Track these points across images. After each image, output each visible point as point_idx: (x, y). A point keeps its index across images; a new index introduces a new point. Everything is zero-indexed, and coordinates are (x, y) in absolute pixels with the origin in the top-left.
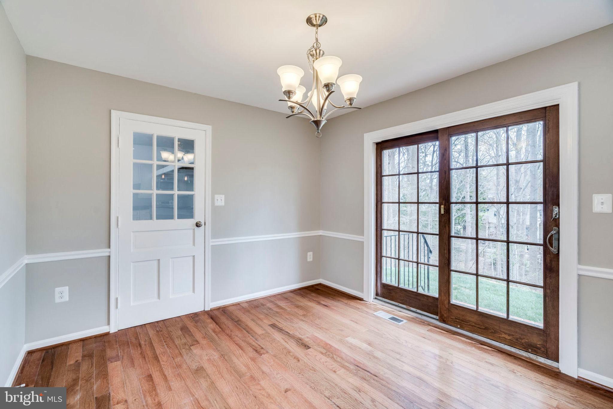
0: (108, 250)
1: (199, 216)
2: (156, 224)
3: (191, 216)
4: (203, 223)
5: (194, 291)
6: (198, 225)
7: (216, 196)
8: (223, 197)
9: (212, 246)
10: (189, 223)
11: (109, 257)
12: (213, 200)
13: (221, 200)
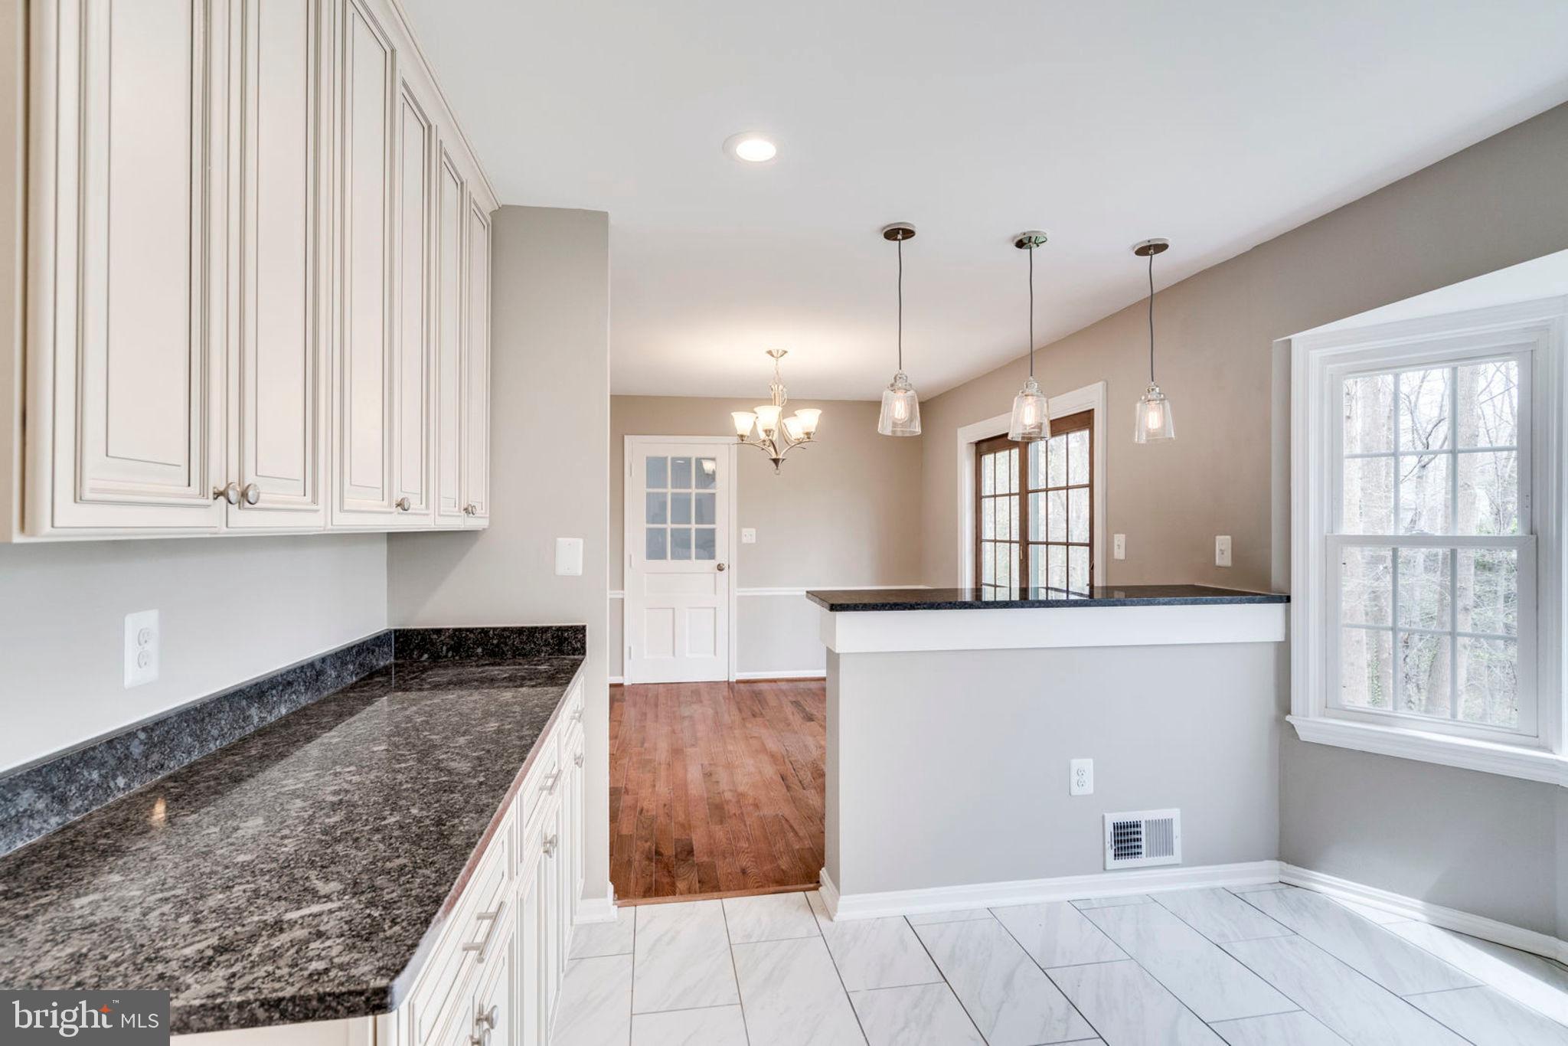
0: (621, 592)
1: (721, 556)
2: (669, 564)
3: (712, 557)
4: (726, 566)
5: (715, 654)
6: (720, 568)
7: (745, 531)
8: (753, 531)
9: (739, 597)
10: (712, 564)
11: (623, 600)
12: (739, 535)
13: (750, 535)
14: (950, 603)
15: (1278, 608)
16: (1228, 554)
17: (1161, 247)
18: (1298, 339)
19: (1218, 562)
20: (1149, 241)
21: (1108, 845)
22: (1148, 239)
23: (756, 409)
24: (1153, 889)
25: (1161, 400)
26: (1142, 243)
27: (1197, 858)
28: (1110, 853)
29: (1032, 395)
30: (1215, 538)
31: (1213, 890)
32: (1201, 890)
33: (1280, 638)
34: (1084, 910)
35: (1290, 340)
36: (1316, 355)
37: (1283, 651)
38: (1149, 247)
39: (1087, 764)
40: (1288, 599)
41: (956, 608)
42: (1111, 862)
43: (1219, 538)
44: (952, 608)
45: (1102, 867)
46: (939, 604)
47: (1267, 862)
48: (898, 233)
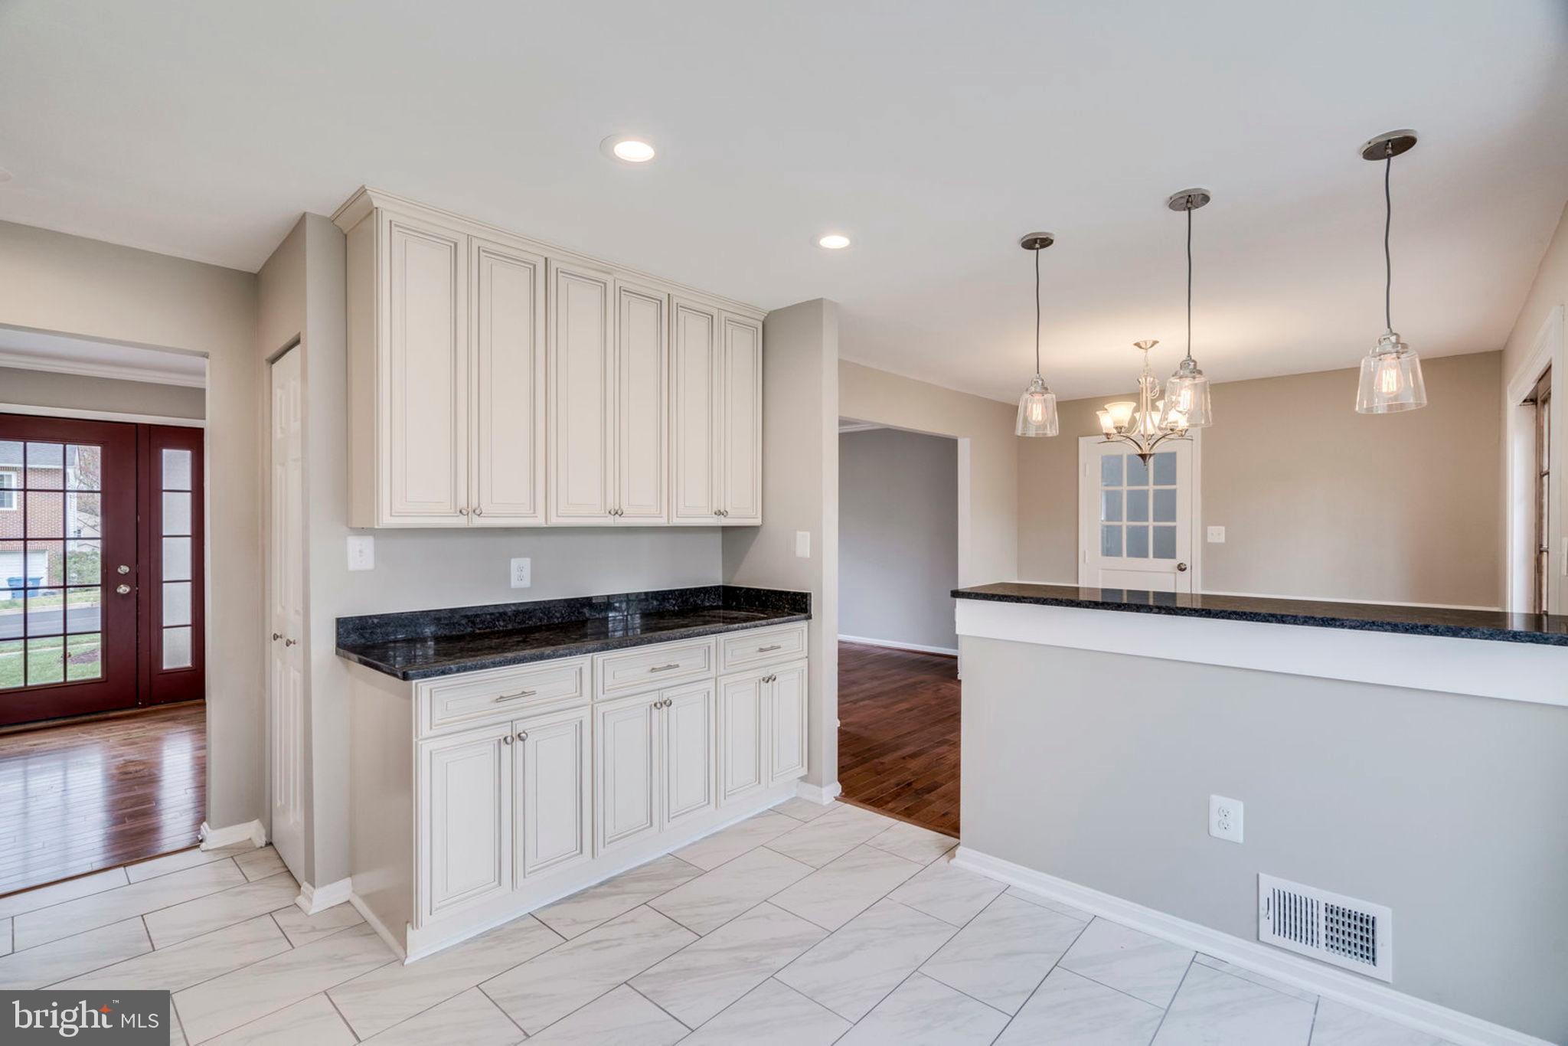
1: (1182, 556)
2: (1127, 560)
3: (1171, 554)
4: (1187, 566)
6: (1181, 568)
7: (1211, 529)
8: (1222, 530)
10: (1172, 564)
12: (1204, 535)
13: (1217, 534)
14: (1057, 600)
17: (1404, 144)
21: (1263, 912)
23: (1106, 407)
28: (1266, 923)
41: (1062, 605)
42: (1267, 934)
44: (1058, 605)
46: (1045, 600)
48: (1037, 243)
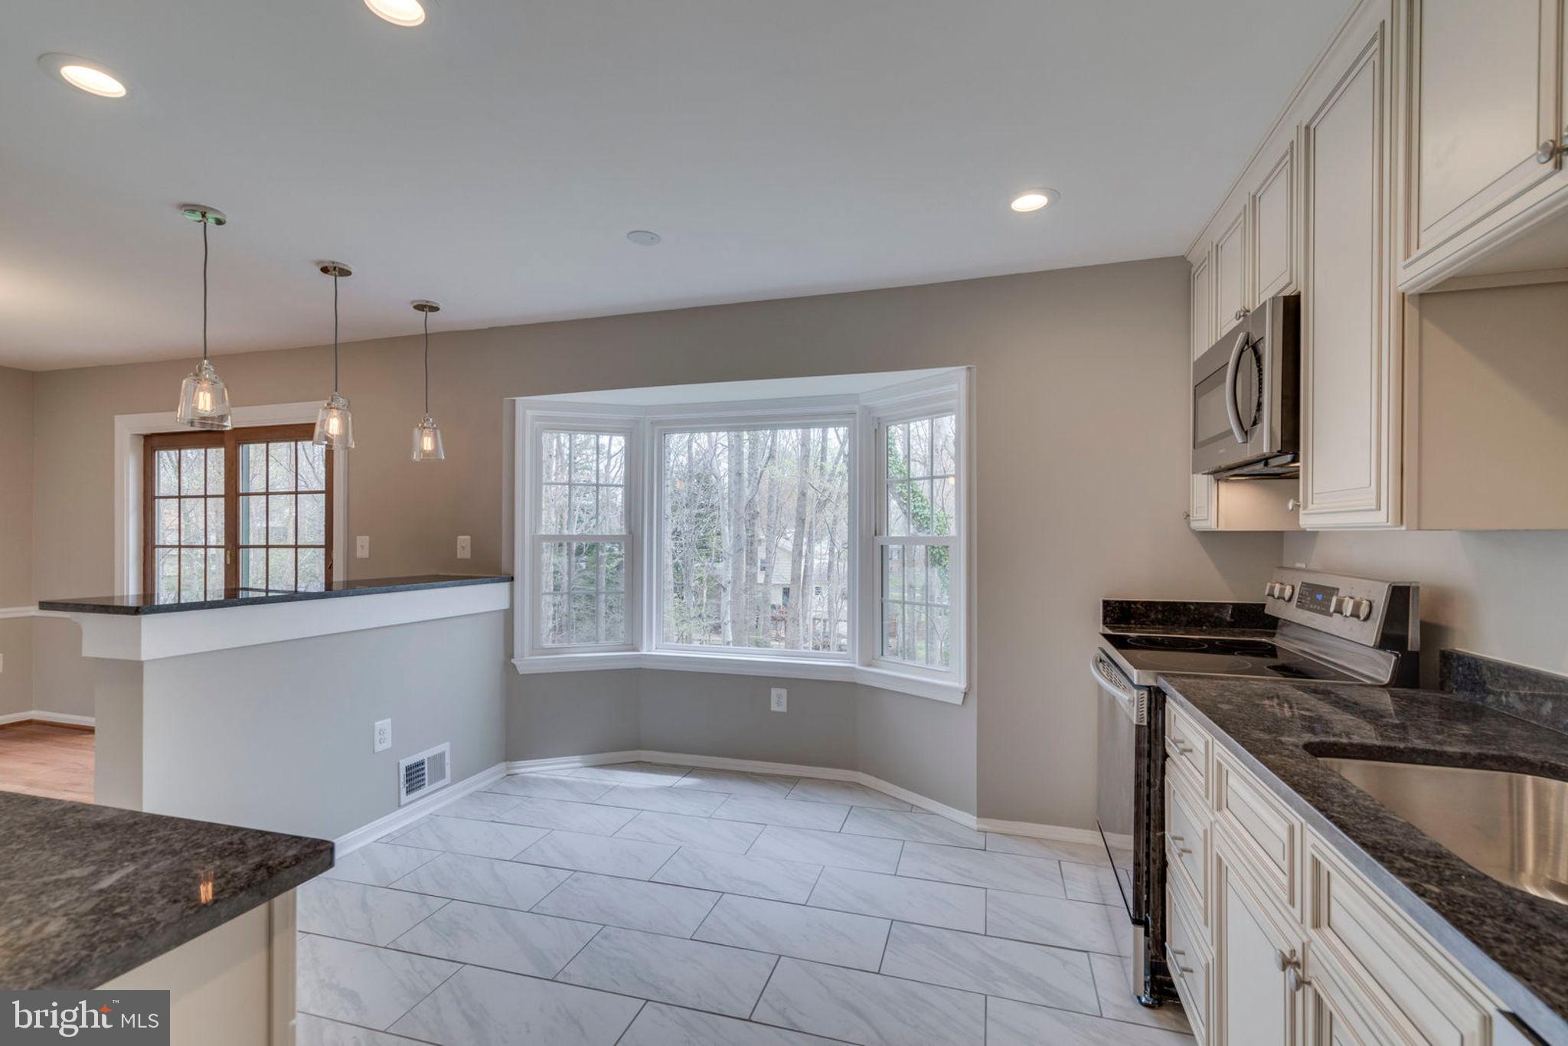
15: (505, 586)
16: (468, 549)
17: (435, 309)
18: (520, 401)
19: (459, 556)
20: (427, 302)
21: (402, 786)
22: (427, 299)
24: (432, 810)
25: (435, 429)
26: (421, 301)
27: (460, 776)
28: (403, 791)
29: (337, 409)
30: (456, 539)
31: (471, 795)
32: (464, 798)
33: (505, 605)
34: (391, 841)
35: (514, 401)
36: (530, 413)
37: (509, 615)
38: (425, 306)
39: (384, 724)
40: (512, 579)
42: (405, 798)
43: (460, 538)
45: (397, 804)
47: (499, 764)
